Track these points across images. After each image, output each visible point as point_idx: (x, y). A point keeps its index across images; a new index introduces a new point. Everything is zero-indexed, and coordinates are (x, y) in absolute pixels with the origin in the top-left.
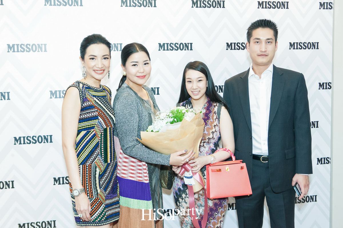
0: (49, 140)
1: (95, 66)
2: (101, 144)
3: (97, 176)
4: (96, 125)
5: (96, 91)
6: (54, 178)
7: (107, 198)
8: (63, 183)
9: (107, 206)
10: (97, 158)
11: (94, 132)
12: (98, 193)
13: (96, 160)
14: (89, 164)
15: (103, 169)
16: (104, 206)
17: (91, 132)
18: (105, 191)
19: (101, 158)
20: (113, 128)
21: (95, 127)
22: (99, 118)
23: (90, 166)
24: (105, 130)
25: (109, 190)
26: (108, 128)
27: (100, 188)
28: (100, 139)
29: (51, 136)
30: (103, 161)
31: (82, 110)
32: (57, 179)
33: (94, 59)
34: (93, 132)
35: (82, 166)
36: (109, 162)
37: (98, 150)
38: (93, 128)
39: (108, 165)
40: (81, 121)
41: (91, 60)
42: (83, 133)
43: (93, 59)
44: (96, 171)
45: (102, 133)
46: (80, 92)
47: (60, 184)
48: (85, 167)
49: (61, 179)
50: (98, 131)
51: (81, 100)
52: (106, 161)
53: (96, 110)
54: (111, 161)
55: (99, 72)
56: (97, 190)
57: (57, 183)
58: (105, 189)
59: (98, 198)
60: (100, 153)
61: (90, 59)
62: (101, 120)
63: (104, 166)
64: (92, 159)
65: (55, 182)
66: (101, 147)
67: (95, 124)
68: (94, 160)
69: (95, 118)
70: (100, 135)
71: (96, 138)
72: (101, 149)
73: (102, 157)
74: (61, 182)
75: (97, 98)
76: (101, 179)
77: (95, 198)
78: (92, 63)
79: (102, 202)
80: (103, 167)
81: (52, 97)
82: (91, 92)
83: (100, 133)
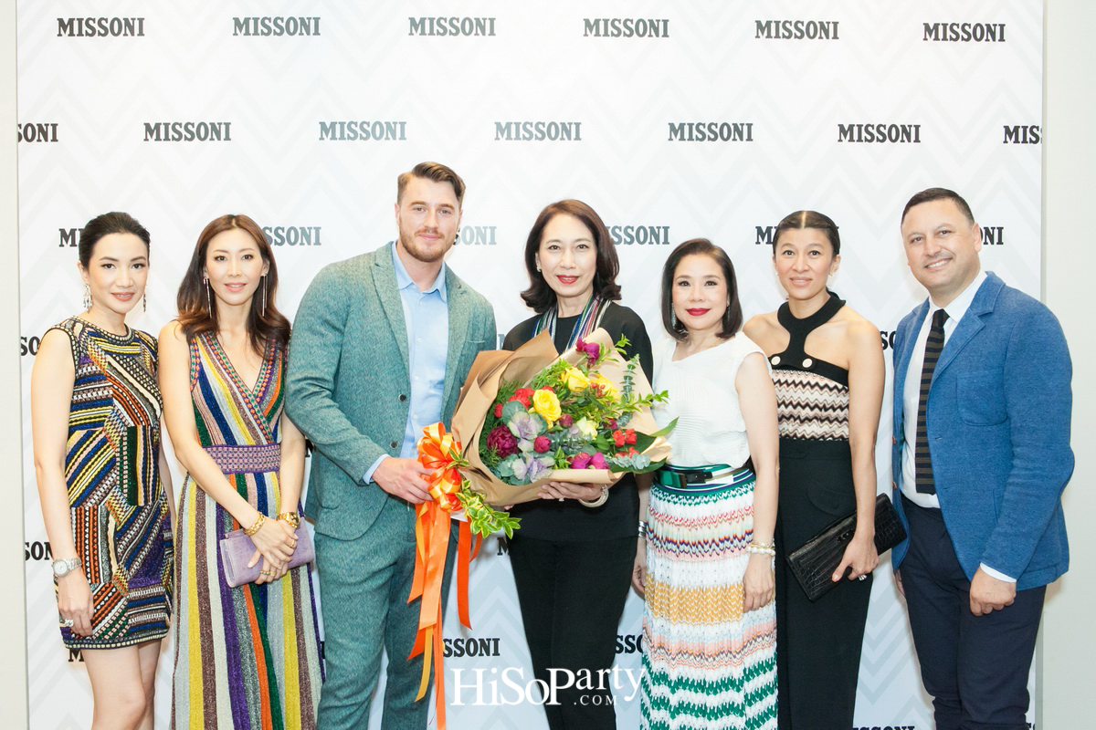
1: (114, 283)
2: (122, 463)
3: (111, 533)
4: (107, 420)
5: (113, 342)
7: (134, 584)
9: (133, 604)
10: (111, 494)
11: (103, 434)
12: (111, 573)
13: (109, 496)
14: (91, 505)
15: (123, 518)
16: (126, 603)
17: (97, 433)
18: (129, 569)
19: (120, 494)
20: (152, 429)
21: (105, 424)
22: (116, 402)
23: (94, 510)
24: (132, 432)
25: (136, 566)
26: (140, 429)
27: (117, 562)
28: (119, 450)
30: (124, 501)
31: (79, 381)
33: (112, 267)
34: (101, 433)
35: (76, 511)
36: (141, 502)
37: (114, 475)
38: (100, 424)
39: (140, 510)
40: (75, 406)
41: (106, 269)
42: (79, 434)
43: (109, 266)
44: (108, 522)
45: (122, 436)
46: (74, 343)
48: (83, 511)
50: (114, 433)
51: (75, 361)
52: (132, 499)
53: (110, 384)
54: (146, 501)
56: (110, 567)
58: (128, 564)
59: (110, 583)
60: (118, 482)
61: (104, 266)
62: (119, 406)
63: (126, 511)
64: (100, 494)
66: (122, 468)
67: (105, 416)
68: (105, 497)
69: (106, 402)
70: (118, 442)
71: (108, 447)
72: (121, 474)
73: (122, 491)
75: (115, 358)
76: (118, 541)
77: (103, 584)
78: (107, 277)
79: (119, 594)
80: (123, 513)
82: (101, 344)
83: (119, 438)
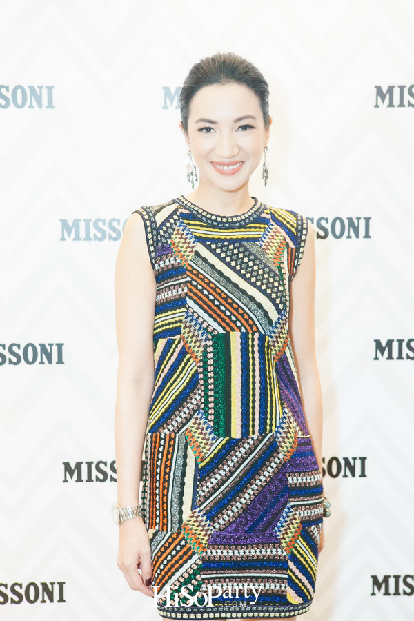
0: (55, 358)
2: (206, 381)
6: (64, 463)
8: (90, 479)
10: (193, 420)
11: (181, 344)
13: (190, 424)
14: (168, 433)
15: (208, 452)
18: (210, 520)
19: (203, 421)
23: (171, 439)
27: (194, 507)
28: (202, 364)
29: (60, 346)
30: (210, 431)
32: (73, 467)
33: (212, 131)
34: (179, 342)
35: (151, 437)
37: (196, 399)
41: (204, 133)
43: (208, 130)
45: (207, 346)
47: (79, 480)
48: (158, 439)
49: (84, 468)
53: (188, 279)
55: (226, 168)
57: (71, 477)
58: (212, 515)
60: (202, 406)
61: (201, 130)
63: (212, 445)
65: (67, 473)
66: (206, 387)
68: (184, 425)
70: (201, 354)
72: (206, 396)
73: (207, 418)
74: (84, 476)
75: (208, 248)
76: (200, 481)
77: (170, 533)
78: (207, 141)
80: (207, 447)
81: (66, 235)
82: (193, 229)
83: (203, 349)
